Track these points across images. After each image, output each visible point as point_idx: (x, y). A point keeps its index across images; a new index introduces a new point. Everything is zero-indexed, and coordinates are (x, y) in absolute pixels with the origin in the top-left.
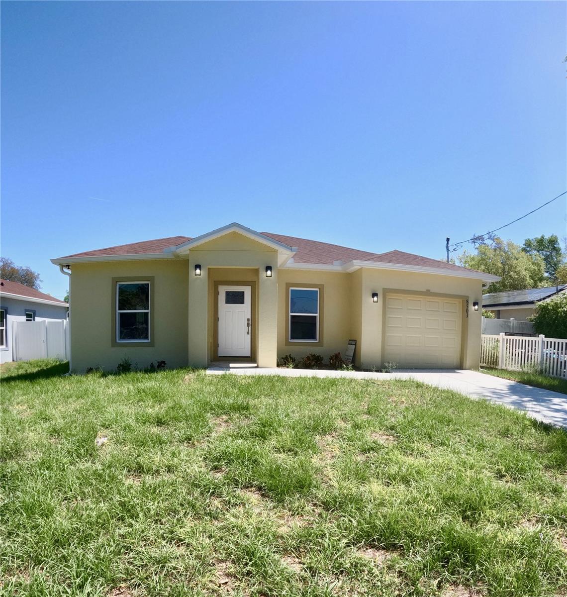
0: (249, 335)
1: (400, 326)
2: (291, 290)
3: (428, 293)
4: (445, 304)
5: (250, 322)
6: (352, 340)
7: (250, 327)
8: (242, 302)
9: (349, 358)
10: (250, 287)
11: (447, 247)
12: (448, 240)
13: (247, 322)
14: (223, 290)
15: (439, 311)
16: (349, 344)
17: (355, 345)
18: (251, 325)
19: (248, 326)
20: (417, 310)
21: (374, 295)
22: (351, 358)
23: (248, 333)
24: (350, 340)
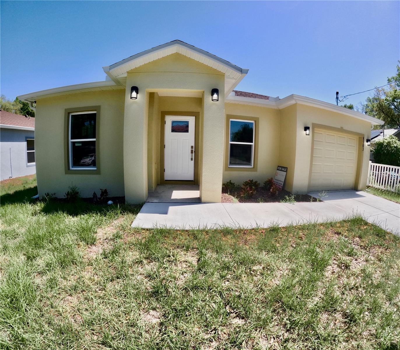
0: (193, 161)
1: (320, 156)
2: (231, 121)
3: (341, 130)
4: (349, 139)
5: (194, 149)
6: (280, 167)
7: (193, 154)
8: (187, 131)
9: (281, 183)
10: (194, 117)
11: (337, 98)
12: (337, 93)
13: (190, 149)
14: (169, 120)
15: (345, 145)
16: (278, 170)
17: (286, 172)
18: (195, 152)
19: (192, 152)
20: (332, 143)
21: (306, 128)
22: (283, 183)
23: (192, 159)
24: (278, 166)
